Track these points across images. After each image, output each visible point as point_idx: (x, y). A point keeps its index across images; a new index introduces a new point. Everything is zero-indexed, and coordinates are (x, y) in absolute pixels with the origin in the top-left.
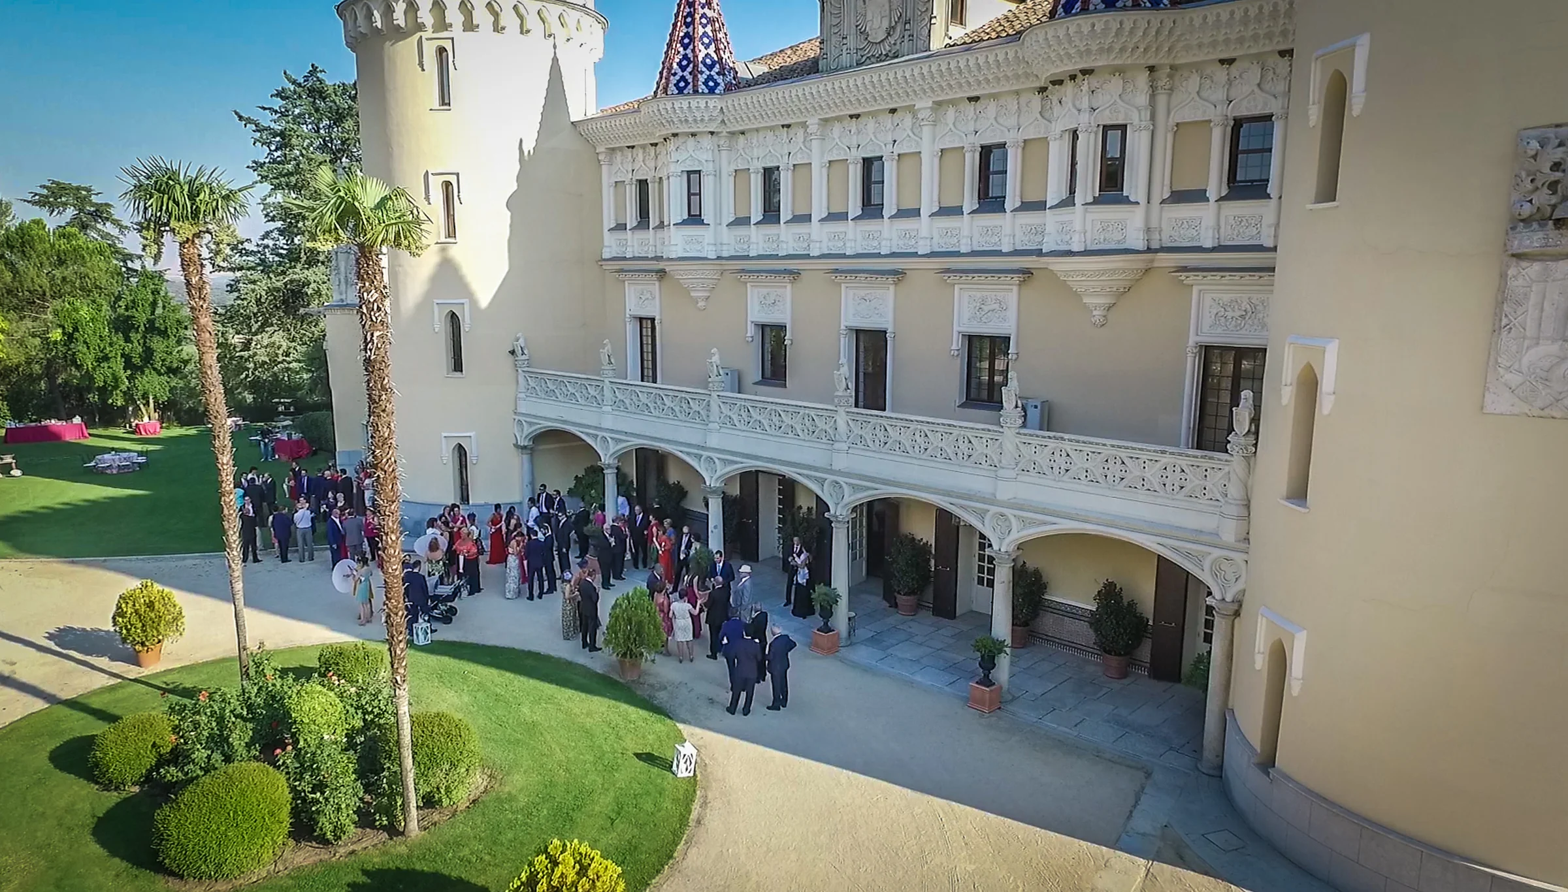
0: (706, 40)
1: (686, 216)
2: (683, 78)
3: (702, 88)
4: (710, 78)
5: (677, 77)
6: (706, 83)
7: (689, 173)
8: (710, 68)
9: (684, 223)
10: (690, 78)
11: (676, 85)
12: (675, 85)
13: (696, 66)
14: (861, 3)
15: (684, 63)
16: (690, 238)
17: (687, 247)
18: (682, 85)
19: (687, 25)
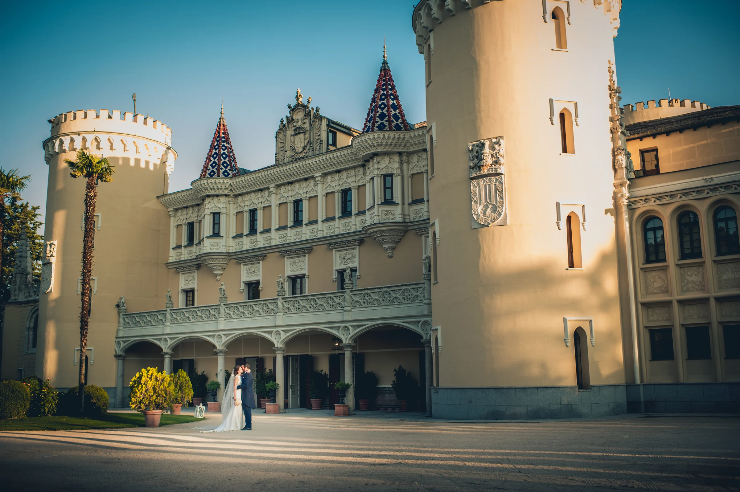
0: (224, 156)
1: (211, 234)
2: (213, 171)
4: (226, 171)
5: (210, 171)
6: (223, 173)
7: (214, 214)
8: (226, 167)
9: (211, 237)
10: (216, 171)
11: (210, 174)
13: (219, 166)
14: (292, 138)
15: (214, 165)
16: (213, 244)
17: (212, 247)
18: (212, 174)
19: (216, 149)
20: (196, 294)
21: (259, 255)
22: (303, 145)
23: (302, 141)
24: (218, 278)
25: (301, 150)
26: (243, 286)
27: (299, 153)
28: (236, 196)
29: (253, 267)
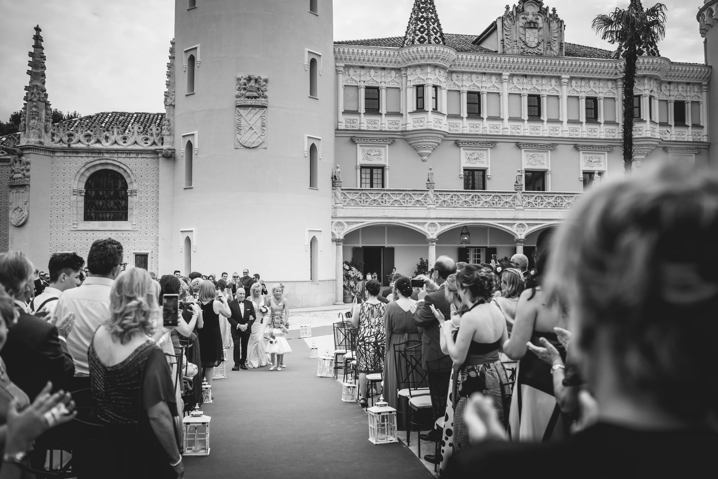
0: (433, 20)
1: (415, 109)
2: (422, 37)
3: (433, 42)
5: (419, 37)
6: (434, 39)
7: (418, 87)
9: (414, 112)
11: (419, 40)
12: (417, 40)
13: (429, 31)
14: (521, 29)
15: (422, 30)
16: (416, 120)
17: (415, 124)
18: (422, 40)
19: (422, 13)
20: (387, 173)
21: (487, 142)
22: (536, 41)
23: (535, 36)
24: (425, 158)
25: (534, 45)
26: (462, 173)
27: (531, 48)
28: (452, 72)
29: (477, 153)
